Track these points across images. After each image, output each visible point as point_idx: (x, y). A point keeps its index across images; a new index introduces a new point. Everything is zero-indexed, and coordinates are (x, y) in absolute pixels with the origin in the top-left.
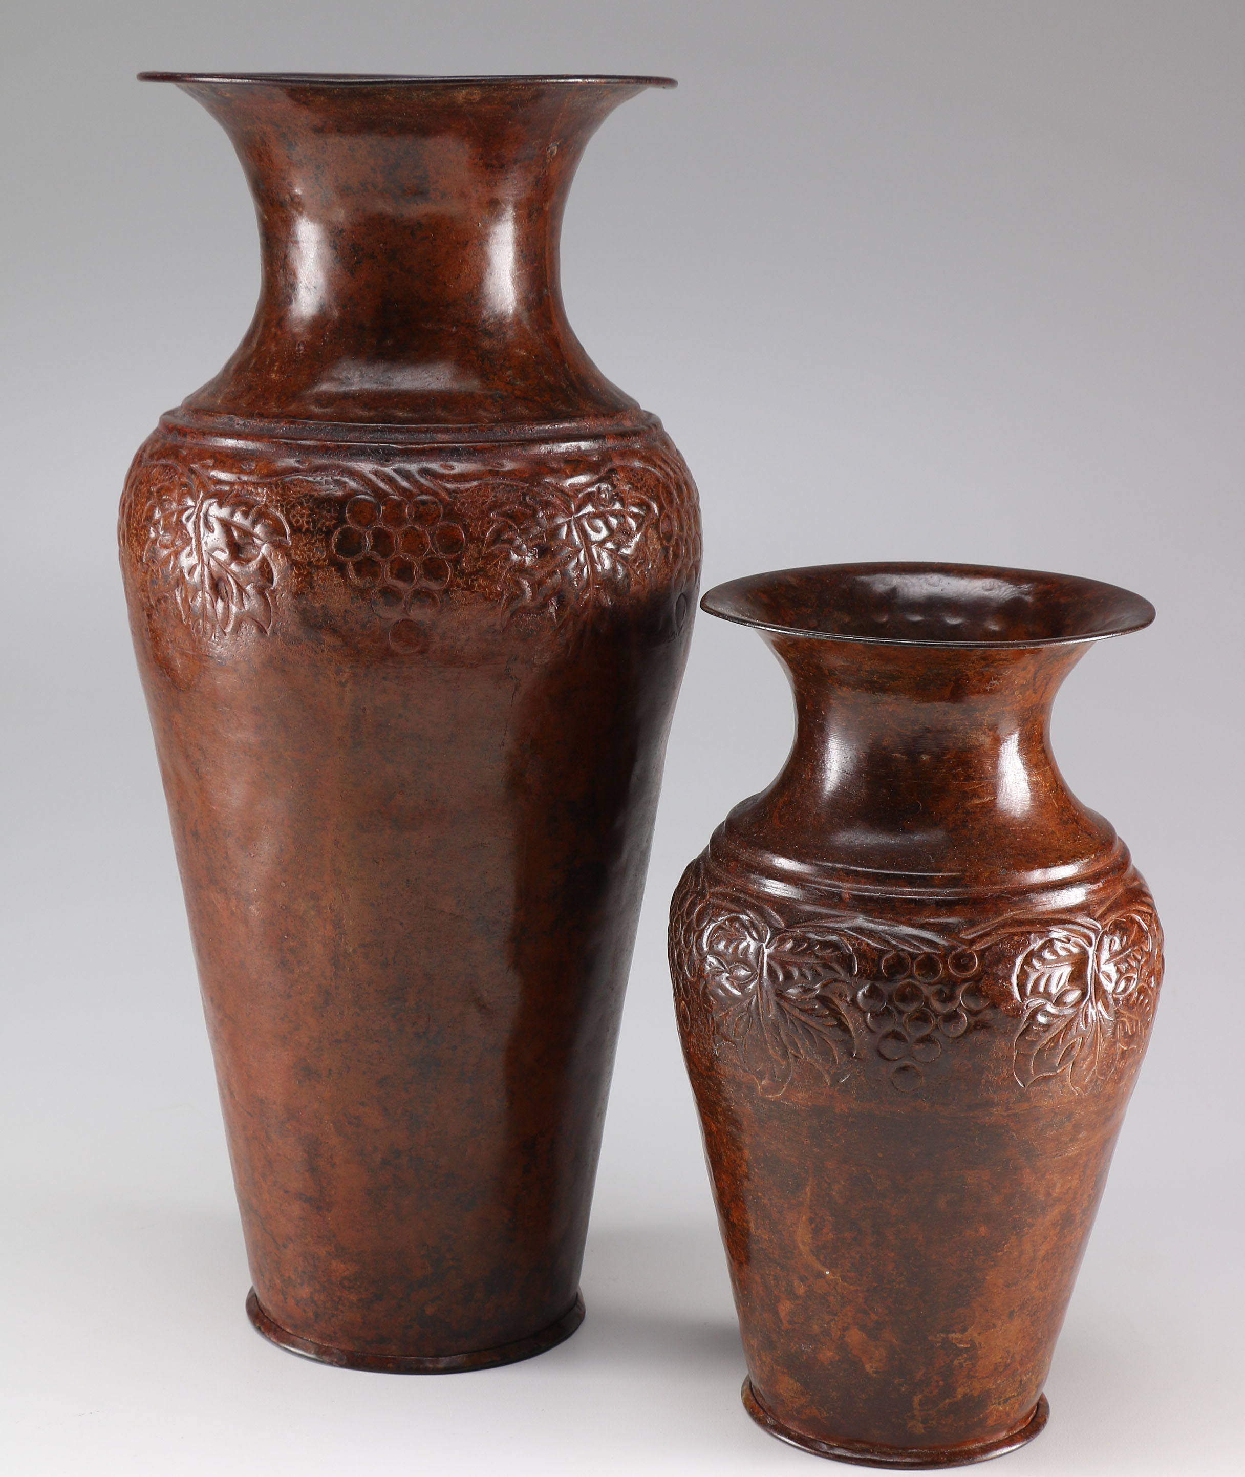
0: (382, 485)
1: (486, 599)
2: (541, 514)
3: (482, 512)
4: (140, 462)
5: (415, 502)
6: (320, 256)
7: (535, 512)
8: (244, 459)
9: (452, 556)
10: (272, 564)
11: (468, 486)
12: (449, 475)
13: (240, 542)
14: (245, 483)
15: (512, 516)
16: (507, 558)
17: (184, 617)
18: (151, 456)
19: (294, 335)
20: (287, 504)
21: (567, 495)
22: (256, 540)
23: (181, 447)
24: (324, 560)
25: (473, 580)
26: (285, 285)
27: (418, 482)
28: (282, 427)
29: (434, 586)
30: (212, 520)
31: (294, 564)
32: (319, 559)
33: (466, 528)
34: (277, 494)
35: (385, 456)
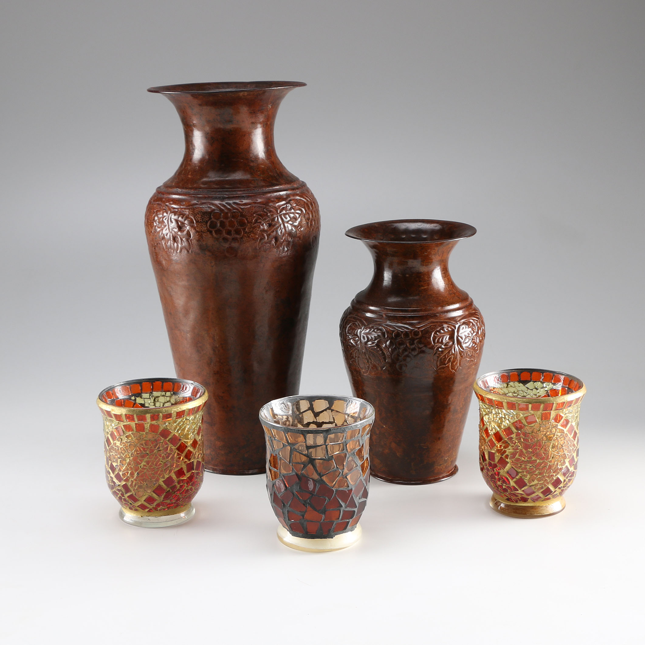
0: (222, 208)
1: (254, 240)
2: (269, 214)
3: (251, 214)
4: (151, 203)
5: (232, 212)
6: (202, 141)
7: (267, 214)
8: (182, 201)
9: (242, 228)
10: (190, 232)
11: (247, 207)
12: (242, 204)
13: (181, 226)
14: (182, 208)
15: (260, 215)
16: (259, 227)
17: (165, 248)
18: (154, 201)
19: (195, 164)
20: (194, 214)
21: (277, 208)
22: (185, 225)
23: (163, 198)
24: (206, 230)
25: (249, 234)
26: (192, 149)
27: (232, 206)
28: (192, 191)
29: (238, 236)
30: (172, 220)
31: (197, 232)
32: (204, 230)
33: (247, 219)
34: (191, 211)
35: (223, 199)
